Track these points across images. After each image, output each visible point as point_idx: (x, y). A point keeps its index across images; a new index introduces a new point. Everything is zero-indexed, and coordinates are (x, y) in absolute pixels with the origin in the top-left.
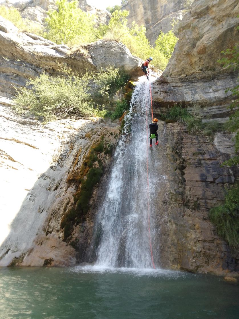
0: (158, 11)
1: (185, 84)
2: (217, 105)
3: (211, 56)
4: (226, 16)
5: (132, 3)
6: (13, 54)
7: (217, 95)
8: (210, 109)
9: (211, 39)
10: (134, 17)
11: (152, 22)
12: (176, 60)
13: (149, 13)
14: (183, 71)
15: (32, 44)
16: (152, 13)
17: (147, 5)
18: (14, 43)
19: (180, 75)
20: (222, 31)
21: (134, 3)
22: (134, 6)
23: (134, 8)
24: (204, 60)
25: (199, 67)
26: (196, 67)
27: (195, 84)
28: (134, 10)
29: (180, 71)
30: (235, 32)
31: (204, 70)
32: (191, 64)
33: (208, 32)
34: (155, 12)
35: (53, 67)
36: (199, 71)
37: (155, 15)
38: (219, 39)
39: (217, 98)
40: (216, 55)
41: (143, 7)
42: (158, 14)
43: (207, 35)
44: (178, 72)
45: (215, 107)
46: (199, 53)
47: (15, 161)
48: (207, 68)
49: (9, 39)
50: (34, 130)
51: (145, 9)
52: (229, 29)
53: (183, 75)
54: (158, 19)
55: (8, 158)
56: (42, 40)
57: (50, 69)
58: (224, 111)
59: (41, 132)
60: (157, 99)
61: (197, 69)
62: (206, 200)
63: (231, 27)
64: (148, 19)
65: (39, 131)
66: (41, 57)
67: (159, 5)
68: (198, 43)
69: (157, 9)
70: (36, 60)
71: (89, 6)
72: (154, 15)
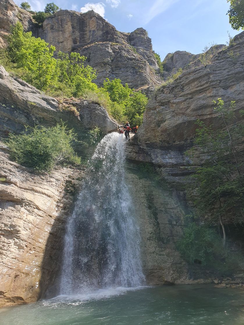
0: (86, 34)
1: (149, 149)
2: (170, 168)
3: (169, 135)
4: (182, 113)
5: (60, 17)
6: (5, 98)
7: (170, 161)
8: (166, 170)
9: (171, 125)
10: (61, 32)
11: (79, 43)
12: (145, 131)
13: (77, 34)
14: (148, 139)
15: (23, 91)
16: (81, 34)
17: (75, 25)
18: (10, 90)
19: (146, 141)
20: (178, 122)
21: (62, 18)
22: (61, 20)
23: (61, 22)
24: (164, 136)
25: (160, 139)
26: (158, 139)
27: (156, 150)
28: (61, 25)
29: (147, 139)
30: (186, 125)
31: (162, 141)
32: (155, 136)
33: (169, 120)
34: (84, 35)
35: (43, 116)
36: (159, 142)
37: (83, 38)
38: (176, 126)
39: (171, 163)
40: (172, 135)
41: (71, 25)
42: (87, 37)
43: (169, 122)
44: (145, 139)
45: (169, 169)
46: (162, 131)
47: (40, 210)
48: (164, 141)
49: (6, 86)
50: (43, 179)
51: (73, 28)
52: (183, 122)
53: (148, 142)
54: (86, 42)
55: (35, 207)
56: (29, 87)
57: (40, 118)
58: (174, 173)
59: (49, 181)
60: (131, 157)
61: (158, 140)
62: (173, 237)
63: (184, 122)
64: (75, 38)
65: (48, 180)
66: (35, 107)
67: (87, 29)
68: (162, 125)
69: (85, 32)
70: (29, 108)
71: (12, 5)
72: (82, 36)
